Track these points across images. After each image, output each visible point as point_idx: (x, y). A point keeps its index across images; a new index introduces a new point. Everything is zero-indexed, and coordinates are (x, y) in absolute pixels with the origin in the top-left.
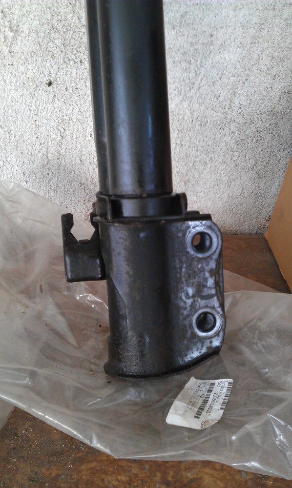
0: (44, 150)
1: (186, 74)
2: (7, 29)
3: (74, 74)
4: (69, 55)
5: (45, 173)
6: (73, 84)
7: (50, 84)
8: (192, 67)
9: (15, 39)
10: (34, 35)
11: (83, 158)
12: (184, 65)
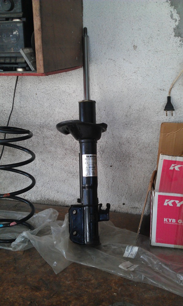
0: (108, 184)
1: (151, 167)
2: (101, 151)
3: (118, 164)
4: (117, 159)
5: (107, 191)
6: (118, 167)
7: (111, 166)
8: (153, 165)
9: (103, 154)
10: (108, 153)
11: (119, 188)
12: (151, 164)
